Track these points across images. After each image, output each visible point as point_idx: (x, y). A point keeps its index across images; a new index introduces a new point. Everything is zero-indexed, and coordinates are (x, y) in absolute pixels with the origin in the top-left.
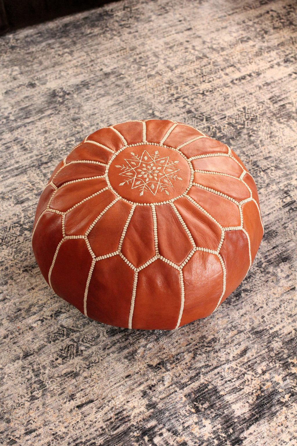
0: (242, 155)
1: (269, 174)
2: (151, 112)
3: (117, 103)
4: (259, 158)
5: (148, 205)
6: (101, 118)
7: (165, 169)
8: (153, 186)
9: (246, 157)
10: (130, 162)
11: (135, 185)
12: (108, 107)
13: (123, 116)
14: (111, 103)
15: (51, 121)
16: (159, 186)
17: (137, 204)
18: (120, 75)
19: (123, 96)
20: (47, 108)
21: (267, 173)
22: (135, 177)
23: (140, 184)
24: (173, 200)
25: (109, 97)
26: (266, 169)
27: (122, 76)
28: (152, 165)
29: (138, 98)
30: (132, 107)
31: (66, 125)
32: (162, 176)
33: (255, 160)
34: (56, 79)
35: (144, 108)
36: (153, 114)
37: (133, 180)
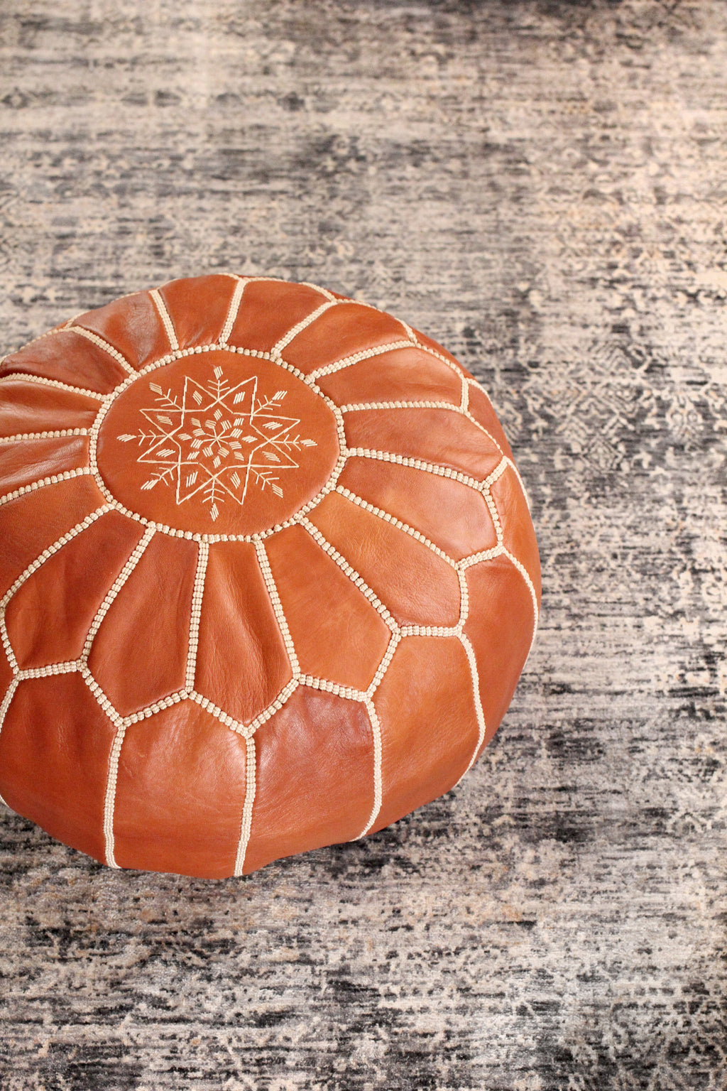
0: (670, 501)
1: (704, 586)
2: (523, 287)
3: (459, 228)
4: (710, 532)
5: (144, 521)
6: (390, 251)
7: (263, 449)
8: (192, 479)
9: (675, 513)
10: (192, 388)
11: (152, 456)
12: (431, 231)
13: (449, 267)
14: (444, 223)
15: (269, 209)
16: (209, 486)
17: (120, 505)
18: (519, 162)
19: (487, 217)
20: (284, 173)
21: (699, 581)
22: (170, 436)
23: (168, 458)
24: (214, 539)
25: (449, 207)
26: (706, 571)
27: (522, 166)
28: (238, 422)
29: (518, 240)
30: (487, 256)
31: (294, 234)
32: (239, 462)
33: (695, 531)
34: (361, 109)
35: (513, 272)
36: (524, 296)
37: (157, 440)
